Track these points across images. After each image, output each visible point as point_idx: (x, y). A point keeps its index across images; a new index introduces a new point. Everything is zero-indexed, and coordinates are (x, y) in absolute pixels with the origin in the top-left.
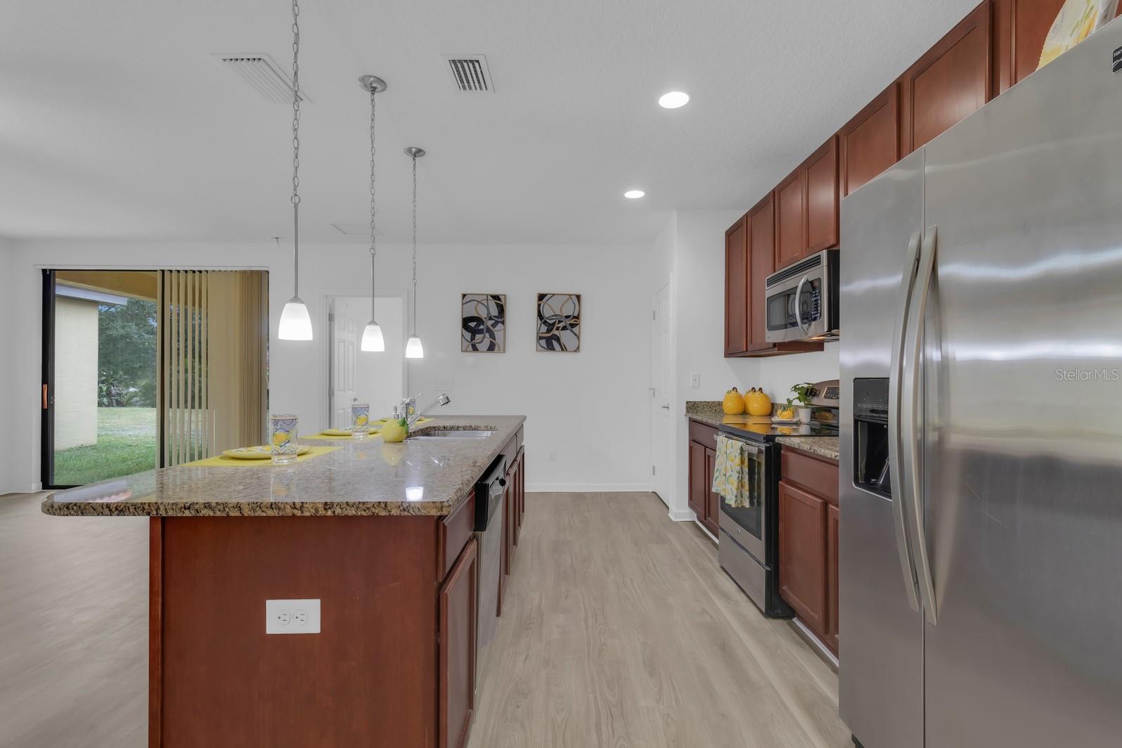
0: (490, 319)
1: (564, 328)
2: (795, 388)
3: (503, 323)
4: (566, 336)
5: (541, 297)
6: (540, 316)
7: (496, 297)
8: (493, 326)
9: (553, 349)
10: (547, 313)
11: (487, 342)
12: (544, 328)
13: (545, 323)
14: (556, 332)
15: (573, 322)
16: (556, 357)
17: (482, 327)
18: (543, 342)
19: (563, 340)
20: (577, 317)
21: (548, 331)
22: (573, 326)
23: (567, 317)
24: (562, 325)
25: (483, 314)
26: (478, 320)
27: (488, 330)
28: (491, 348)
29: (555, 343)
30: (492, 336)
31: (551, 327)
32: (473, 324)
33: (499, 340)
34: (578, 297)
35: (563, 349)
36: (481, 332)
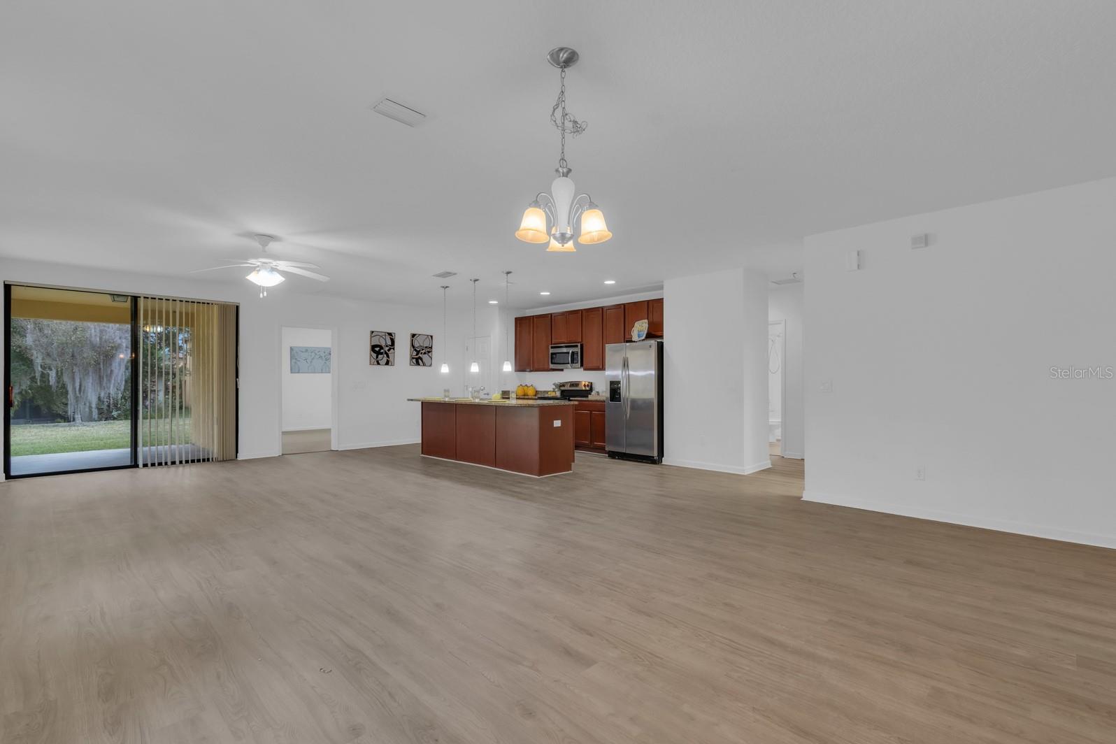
0: (387, 346)
1: (425, 353)
2: (554, 384)
3: (394, 349)
4: (425, 357)
5: (413, 336)
6: (413, 346)
7: (390, 334)
8: (389, 350)
9: (419, 365)
10: (416, 345)
11: (385, 359)
12: (415, 353)
13: (415, 350)
14: (420, 355)
15: (429, 350)
16: (420, 369)
17: (382, 351)
18: (414, 360)
19: (424, 360)
20: (431, 348)
21: (417, 355)
22: (429, 352)
23: (426, 347)
24: (424, 351)
25: (383, 344)
26: (381, 348)
27: (386, 353)
28: (387, 363)
29: (420, 361)
30: (388, 356)
31: (418, 352)
32: (377, 349)
33: (391, 359)
34: (432, 337)
35: (424, 365)
36: (382, 354)
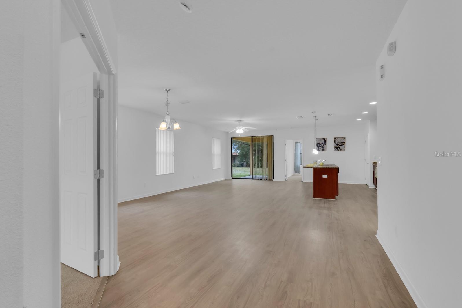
0: (323, 144)
1: (341, 145)
3: (326, 144)
4: (341, 147)
5: (335, 138)
6: (335, 143)
7: (324, 139)
8: (323, 145)
9: (338, 150)
10: (337, 142)
11: (322, 149)
12: (336, 145)
13: (336, 144)
14: (339, 146)
15: (343, 144)
16: (339, 152)
17: (320, 146)
18: (336, 149)
19: (341, 148)
20: (345, 143)
21: (337, 146)
22: (343, 145)
23: (342, 143)
24: (340, 144)
25: (321, 143)
26: (320, 144)
27: (322, 146)
28: (323, 150)
29: (339, 148)
30: (323, 147)
31: (338, 145)
32: (318, 145)
33: (325, 148)
34: (345, 138)
35: (341, 150)
36: (320, 147)
